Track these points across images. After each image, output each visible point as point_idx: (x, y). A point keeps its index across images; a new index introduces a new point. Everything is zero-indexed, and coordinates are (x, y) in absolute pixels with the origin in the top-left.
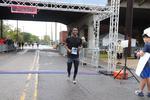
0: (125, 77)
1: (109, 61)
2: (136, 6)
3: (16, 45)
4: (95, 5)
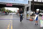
0: (32, 20)
1: (29, 17)
2: (34, 4)
3: (7, 13)
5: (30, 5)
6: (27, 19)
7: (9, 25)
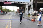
0: (35, 21)
1: (30, 17)
3: (5, 12)
4: (26, 2)
5: (32, 4)
6: (28, 20)
7: (7, 26)
